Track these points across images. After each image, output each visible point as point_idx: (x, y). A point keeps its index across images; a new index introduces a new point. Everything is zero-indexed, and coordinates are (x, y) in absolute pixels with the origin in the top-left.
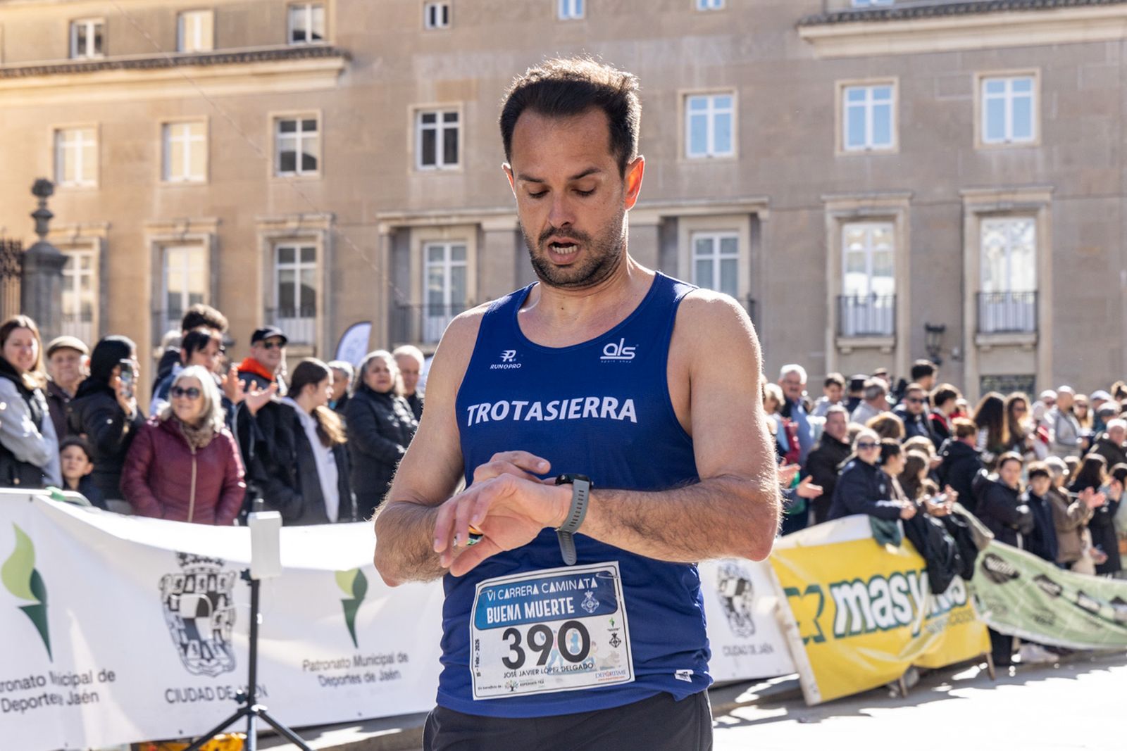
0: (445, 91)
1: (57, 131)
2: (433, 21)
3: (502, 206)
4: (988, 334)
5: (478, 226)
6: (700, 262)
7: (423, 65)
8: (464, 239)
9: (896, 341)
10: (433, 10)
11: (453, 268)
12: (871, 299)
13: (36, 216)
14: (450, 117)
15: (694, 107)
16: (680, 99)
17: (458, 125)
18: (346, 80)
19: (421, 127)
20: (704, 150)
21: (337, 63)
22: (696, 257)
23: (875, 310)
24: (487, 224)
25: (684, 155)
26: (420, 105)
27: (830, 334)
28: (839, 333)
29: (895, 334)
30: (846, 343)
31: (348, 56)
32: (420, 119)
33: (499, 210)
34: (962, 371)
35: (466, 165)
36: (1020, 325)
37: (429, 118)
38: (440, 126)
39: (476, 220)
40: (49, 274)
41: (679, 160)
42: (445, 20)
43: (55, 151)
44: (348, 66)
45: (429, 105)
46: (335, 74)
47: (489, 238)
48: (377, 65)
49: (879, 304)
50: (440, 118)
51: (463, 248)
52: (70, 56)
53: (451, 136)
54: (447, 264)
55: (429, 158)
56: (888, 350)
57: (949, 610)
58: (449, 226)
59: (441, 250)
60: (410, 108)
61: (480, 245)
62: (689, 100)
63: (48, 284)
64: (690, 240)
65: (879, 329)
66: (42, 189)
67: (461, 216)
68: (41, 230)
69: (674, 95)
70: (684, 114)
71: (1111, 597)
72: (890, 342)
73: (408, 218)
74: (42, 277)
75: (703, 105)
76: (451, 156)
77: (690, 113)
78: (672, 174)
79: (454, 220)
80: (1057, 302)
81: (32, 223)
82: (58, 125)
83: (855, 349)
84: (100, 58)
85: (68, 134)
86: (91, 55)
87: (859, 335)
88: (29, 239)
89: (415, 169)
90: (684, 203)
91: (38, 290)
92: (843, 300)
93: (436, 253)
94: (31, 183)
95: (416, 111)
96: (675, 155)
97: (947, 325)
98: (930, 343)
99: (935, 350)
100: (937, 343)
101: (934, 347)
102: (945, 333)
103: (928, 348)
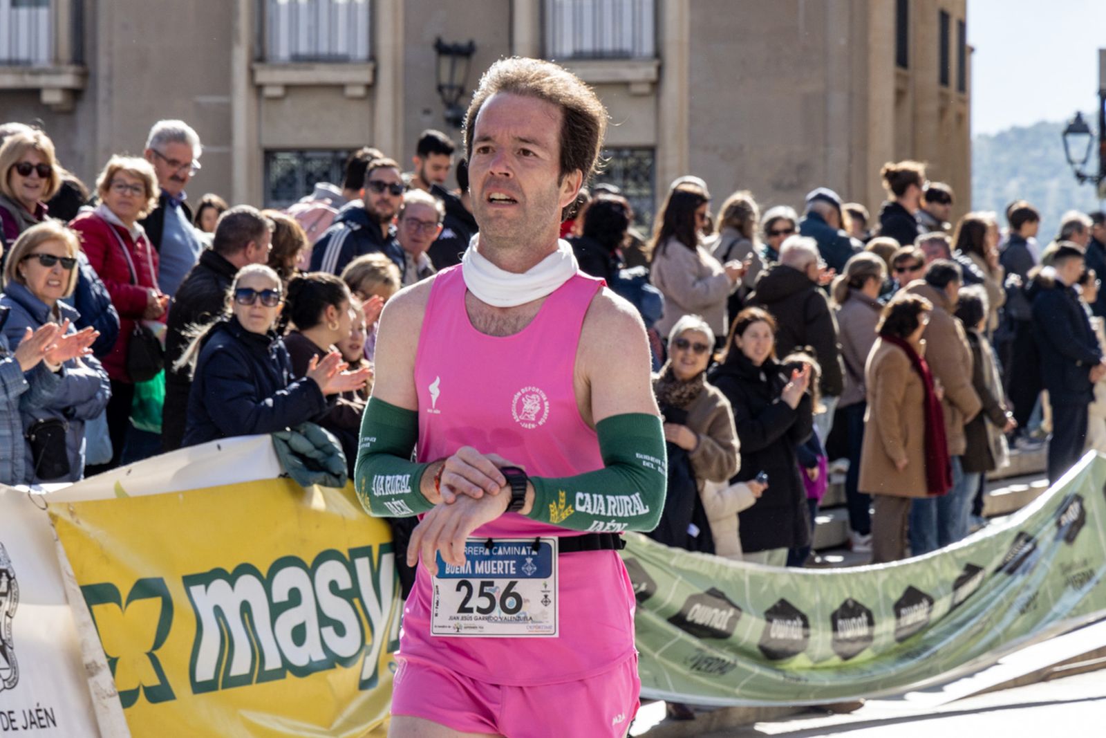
4: (562, 60)
9: (375, 72)
23: (333, 7)
27: (240, 58)
28: (260, 56)
29: (373, 57)
30: (272, 78)
56: (360, 91)
65: (341, 48)
72: (365, 76)
83: (291, 88)
87: (299, 60)
97: (478, 42)
98: (445, 79)
99: (455, 93)
100: (458, 80)
101: (451, 87)
102: (475, 57)
103: (440, 88)
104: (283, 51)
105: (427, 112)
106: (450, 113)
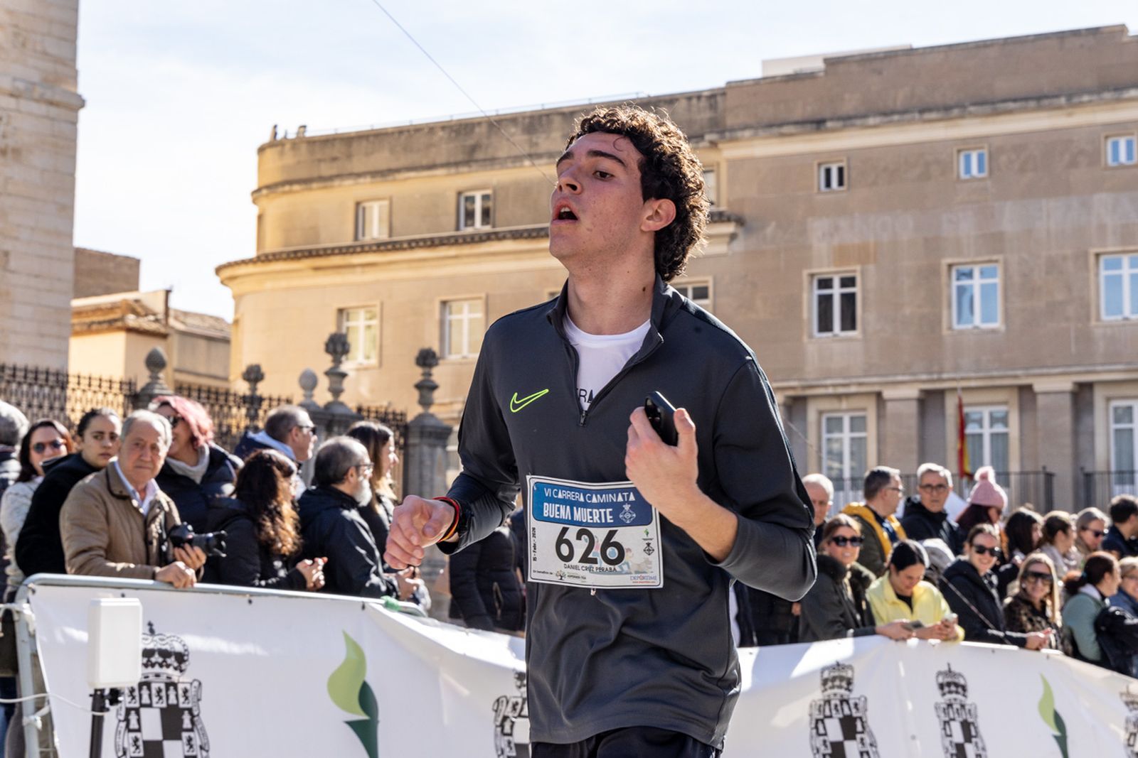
0: (842, 254)
1: (444, 303)
2: (828, 184)
3: (904, 374)
5: (879, 395)
6: (1117, 431)
7: (818, 228)
8: (864, 409)
10: (828, 172)
11: (853, 439)
13: (419, 387)
14: (848, 282)
15: (1107, 268)
16: (1092, 259)
17: (856, 290)
18: (738, 246)
19: (817, 292)
20: (1121, 312)
21: (730, 228)
22: (1113, 426)
24: (888, 393)
25: (1098, 319)
26: (815, 271)
31: (740, 221)
32: (815, 284)
33: (900, 378)
35: (864, 331)
37: (825, 283)
38: (837, 291)
39: (876, 389)
40: (433, 446)
41: (1093, 323)
42: (841, 183)
43: (442, 323)
44: (740, 231)
45: (825, 270)
46: (727, 239)
47: (889, 406)
48: (770, 230)
50: (836, 283)
51: (864, 418)
52: (458, 228)
53: (849, 300)
54: (846, 435)
55: (825, 325)
58: (848, 395)
59: (840, 420)
60: (805, 273)
61: (881, 416)
62: (1102, 259)
63: (432, 456)
64: (1107, 409)
66: (427, 359)
67: (860, 384)
68: (425, 402)
69: (1086, 254)
70: (1097, 275)
73: (804, 388)
74: (426, 449)
75: (1118, 265)
76: (849, 322)
77: (1103, 273)
78: (1086, 337)
79: (853, 389)
81: (416, 394)
82: (444, 298)
84: (488, 228)
85: (455, 306)
86: (479, 226)
88: (413, 410)
89: (811, 336)
90: (1099, 368)
91: (421, 463)
93: (834, 424)
94: (415, 353)
95: (812, 276)
96: (1088, 318)
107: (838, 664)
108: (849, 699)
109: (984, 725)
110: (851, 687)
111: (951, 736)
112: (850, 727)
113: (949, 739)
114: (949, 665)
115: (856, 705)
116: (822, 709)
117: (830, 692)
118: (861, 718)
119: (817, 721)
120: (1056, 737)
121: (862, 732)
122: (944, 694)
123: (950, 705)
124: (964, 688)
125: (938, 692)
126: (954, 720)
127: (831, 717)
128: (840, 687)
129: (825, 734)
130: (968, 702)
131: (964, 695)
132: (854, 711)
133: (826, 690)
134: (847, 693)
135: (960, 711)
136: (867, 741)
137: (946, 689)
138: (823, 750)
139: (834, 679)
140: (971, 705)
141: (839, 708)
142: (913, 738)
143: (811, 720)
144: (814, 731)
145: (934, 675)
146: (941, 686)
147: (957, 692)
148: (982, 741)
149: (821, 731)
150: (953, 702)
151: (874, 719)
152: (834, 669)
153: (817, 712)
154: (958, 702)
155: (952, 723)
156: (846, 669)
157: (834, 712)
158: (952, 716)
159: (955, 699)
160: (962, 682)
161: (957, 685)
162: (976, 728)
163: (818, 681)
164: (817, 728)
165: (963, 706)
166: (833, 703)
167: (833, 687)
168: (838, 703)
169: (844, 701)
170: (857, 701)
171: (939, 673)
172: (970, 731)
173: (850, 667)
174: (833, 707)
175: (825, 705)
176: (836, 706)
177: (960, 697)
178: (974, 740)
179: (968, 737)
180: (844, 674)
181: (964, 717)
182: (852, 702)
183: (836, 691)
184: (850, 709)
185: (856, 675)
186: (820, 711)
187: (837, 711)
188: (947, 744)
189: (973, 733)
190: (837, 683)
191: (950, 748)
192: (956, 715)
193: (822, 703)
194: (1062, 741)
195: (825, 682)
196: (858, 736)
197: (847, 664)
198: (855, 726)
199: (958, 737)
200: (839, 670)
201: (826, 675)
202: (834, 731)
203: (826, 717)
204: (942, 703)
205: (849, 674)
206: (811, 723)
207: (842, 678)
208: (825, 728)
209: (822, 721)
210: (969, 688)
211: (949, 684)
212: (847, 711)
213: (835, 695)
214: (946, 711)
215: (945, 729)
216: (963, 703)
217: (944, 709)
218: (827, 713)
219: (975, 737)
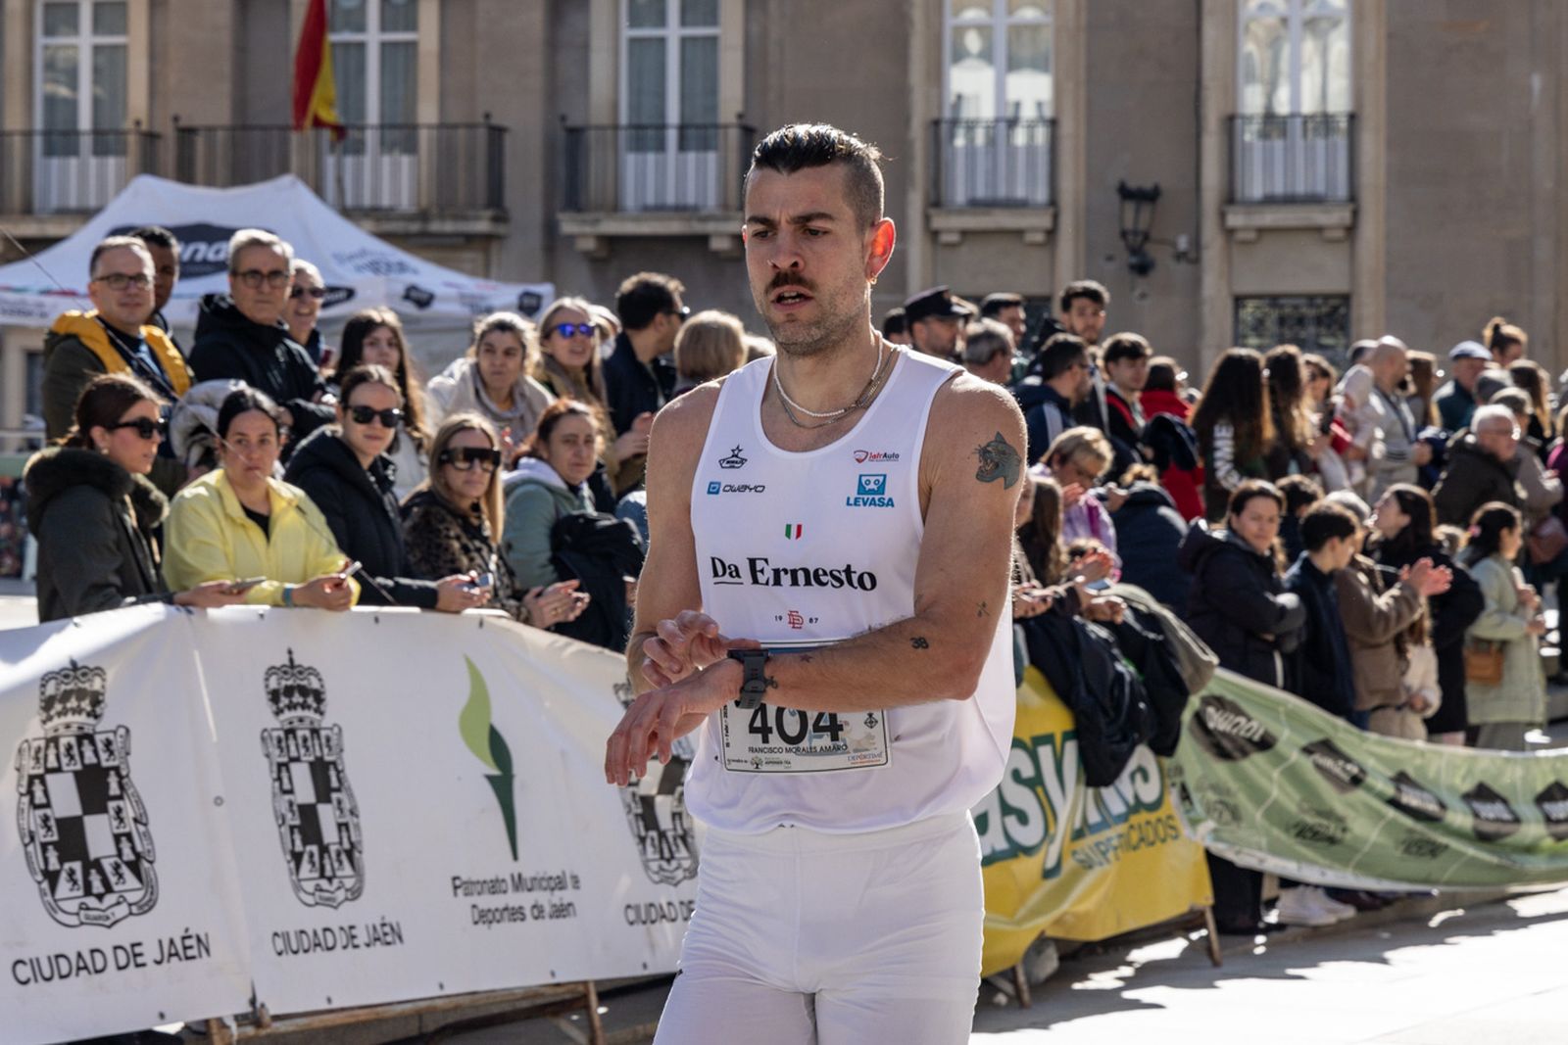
4: (1252, 205)
6: (634, 42)
9: (1056, 217)
11: (98, 48)
12: (1002, 126)
22: (627, 33)
23: (1011, 150)
27: (916, 201)
28: (936, 201)
29: (1053, 202)
30: (949, 223)
34: (1196, 283)
36: (1320, 188)
49: (1020, 137)
54: (84, 40)
56: (1039, 237)
57: (1123, 818)
65: (1020, 192)
71: (1468, 786)
72: (1045, 221)
80: (1397, 141)
83: (965, 234)
87: (975, 205)
92: (944, 128)
93: (61, 17)
97: (1164, 185)
98: (1129, 224)
99: (1140, 239)
100: (1143, 225)
101: (1135, 233)
102: (1161, 201)
103: (1124, 234)
104: (960, 196)
105: (1110, 258)
106: (1134, 260)
107: (74, 666)
108: (95, 733)
109: (356, 766)
110: (98, 710)
111: (291, 792)
112: (95, 787)
113: (287, 797)
114: (290, 652)
115: (108, 744)
116: (41, 755)
117: (57, 721)
118: (117, 769)
119: (32, 779)
120: (490, 778)
121: (120, 797)
122: (279, 712)
123: (290, 732)
124: (318, 696)
125: (267, 708)
126: (297, 760)
127: (58, 770)
128: (78, 711)
129: (48, 805)
130: (327, 722)
131: (318, 711)
132: (104, 756)
133: (50, 718)
134: (91, 721)
135: (309, 743)
136: (129, 813)
137: (284, 701)
138: (41, 835)
139: (66, 696)
140: (331, 729)
141: (75, 751)
142: (219, 801)
143: (20, 778)
144: (26, 800)
145: (262, 676)
146: (274, 696)
147: (305, 706)
148: (351, 796)
149: (40, 798)
150: (296, 724)
151: (143, 769)
152: (66, 676)
153: (32, 763)
154: (307, 723)
155: (294, 766)
156: (90, 676)
157: (65, 760)
158: (294, 753)
159: (301, 720)
160: (315, 684)
161: (304, 691)
162: (338, 772)
163: (36, 703)
164: (30, 793)
165: (315, 732)
166: (63, 741)
167: (63, 713)
168: (73, 741)
169: (85, 737)
170: (111, 736)
171: (272, 671)
172: (328, 779)
173: (99, 671)
174: (62, 750)
175: (47, 747)
176: (69, 748)
177: (309, 714)
178: (334, 796)
179: (324, 792)
180: (87, 686)
181: (318, 754)
182: (99, 739)
183: (70, 718)
184: (96, 753)
185: (108, 684)
186: (37, 759)
187: (72, 758)
188: (284, 808)
189: (334, 783)
190: (73, 703)
191: (289, 816)
192: (303, 751)
193: (42, 743)
194: (503, 786)
195: (48, 704)
196: (112, 805)
197: (92, 666)
198: (107, 786)
199: (305, 793)
200: (76, 678)
201: (51, 689)
202: (65, 798)
203: (49, 771)
204: (274, 729)
205: (97, 684)
206: (19, 785)
207: (81, 694)
208: (46, 793)
209: (41, 778)
210: (329, 696)
211: (289, 691)
212: (90, 758)
213: (68, 726)
214: (284, 744)
215: (279, 779)
216: (316, 725)
217: (279, 741)
218: (52, 763)
219: (338, 790)
